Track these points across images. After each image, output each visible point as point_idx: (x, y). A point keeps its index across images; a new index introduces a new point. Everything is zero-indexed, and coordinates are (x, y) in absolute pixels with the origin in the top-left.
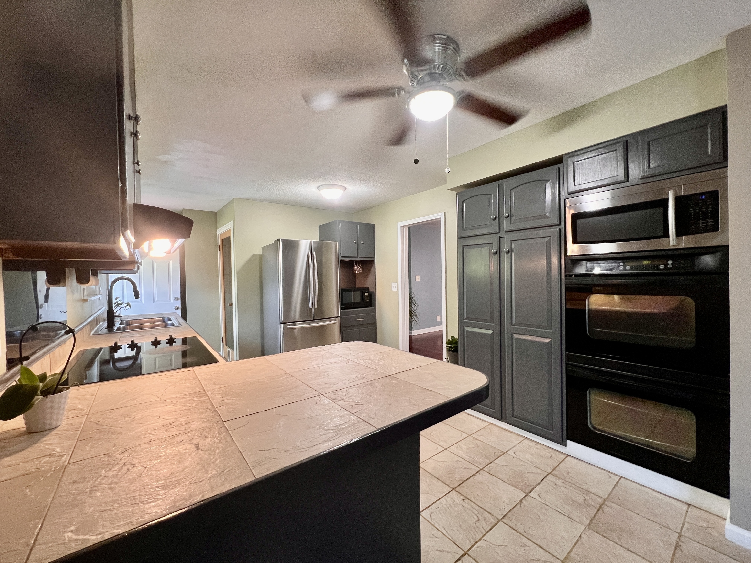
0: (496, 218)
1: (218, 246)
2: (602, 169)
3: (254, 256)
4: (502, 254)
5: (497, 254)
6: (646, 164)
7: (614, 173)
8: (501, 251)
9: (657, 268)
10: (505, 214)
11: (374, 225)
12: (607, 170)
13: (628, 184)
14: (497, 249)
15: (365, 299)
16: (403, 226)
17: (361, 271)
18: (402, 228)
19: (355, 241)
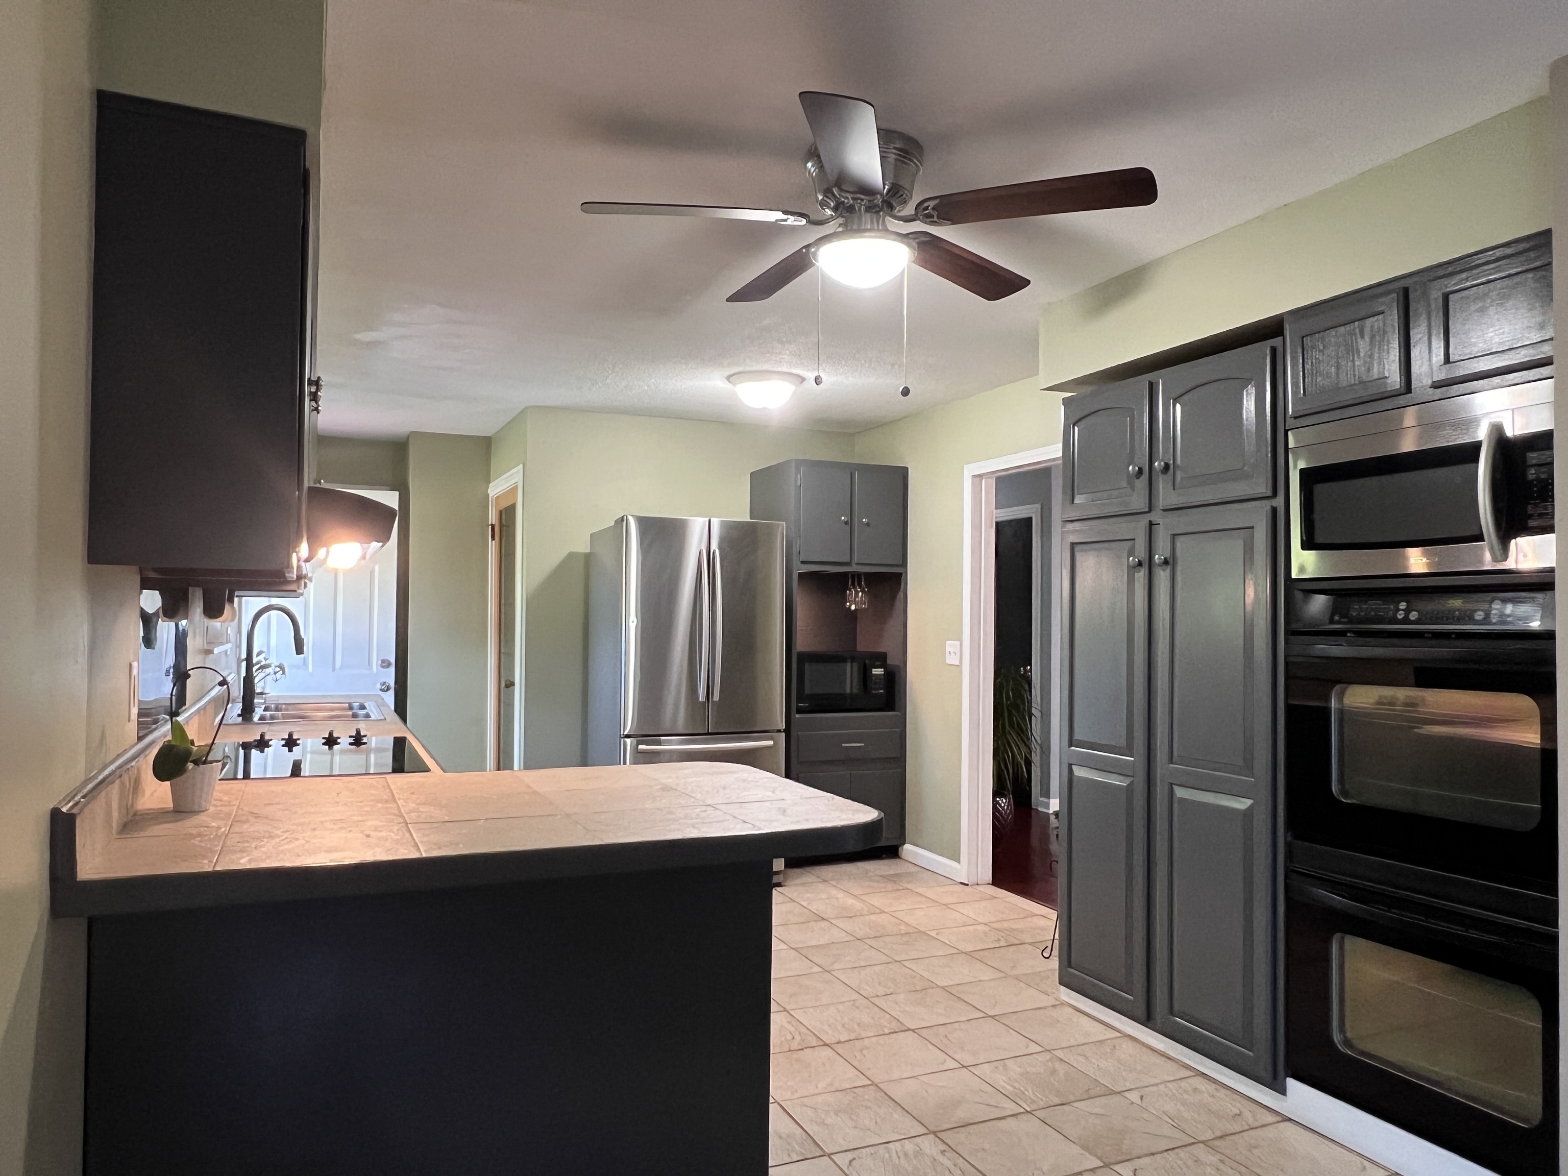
1: (490, 527)
3: (571, 556)
4: (1154, 567)
5: (1144, 568)
6: (1441, 351)
7: (1380, 370)
8: (1153, 560)
9: (1470, 619)
10: (1159, 464)
11: (906, 469)
13: (1408, 399)
14: (1143, 554)
15: (874, 686)
16: (980, 476)
17: (866, 604)
18: (978, 479)
19: (843, 518)
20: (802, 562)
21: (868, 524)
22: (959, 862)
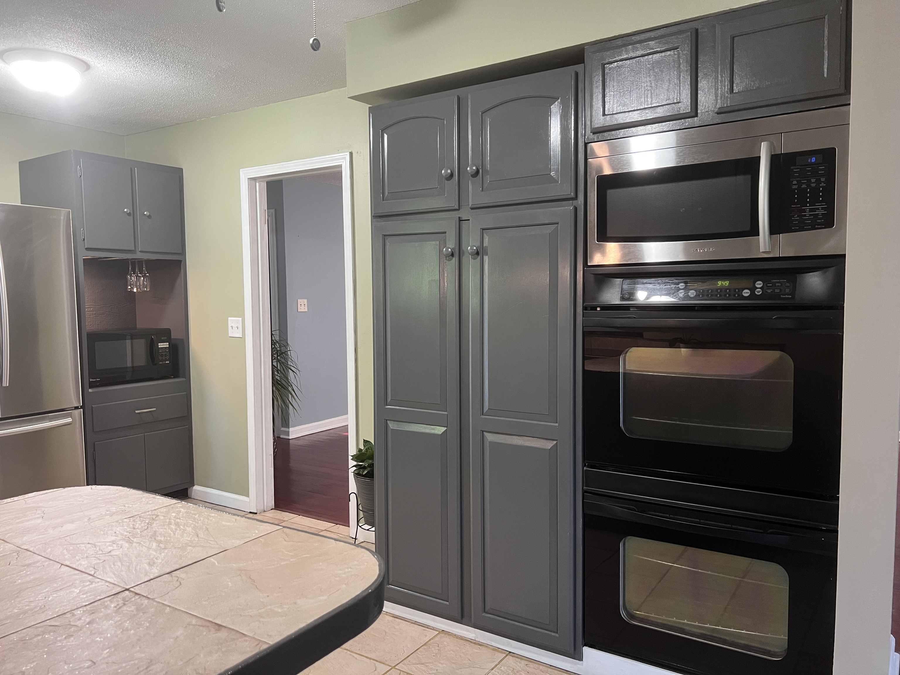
0: (452, 175)
2: (653, 85)
4: (464, 259)
5: (454, 259)
6: (726, 83)
7: (673, 97)
8: (464, 252)
9: (739, 295)
10: (471, 168)
11: (179, 172)
12: (662, 88)
13: (696, 121)
14: (453, 247)
15: (160, 358)
16: (254, 179)
17: (148, 287)
18: (253, 182)
19: (125, 210)
20: (87, 249)
21: (149, 217)
22: (248, 496)
